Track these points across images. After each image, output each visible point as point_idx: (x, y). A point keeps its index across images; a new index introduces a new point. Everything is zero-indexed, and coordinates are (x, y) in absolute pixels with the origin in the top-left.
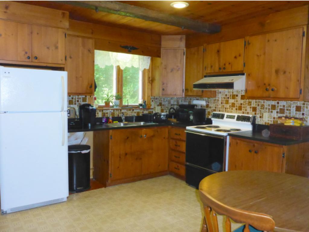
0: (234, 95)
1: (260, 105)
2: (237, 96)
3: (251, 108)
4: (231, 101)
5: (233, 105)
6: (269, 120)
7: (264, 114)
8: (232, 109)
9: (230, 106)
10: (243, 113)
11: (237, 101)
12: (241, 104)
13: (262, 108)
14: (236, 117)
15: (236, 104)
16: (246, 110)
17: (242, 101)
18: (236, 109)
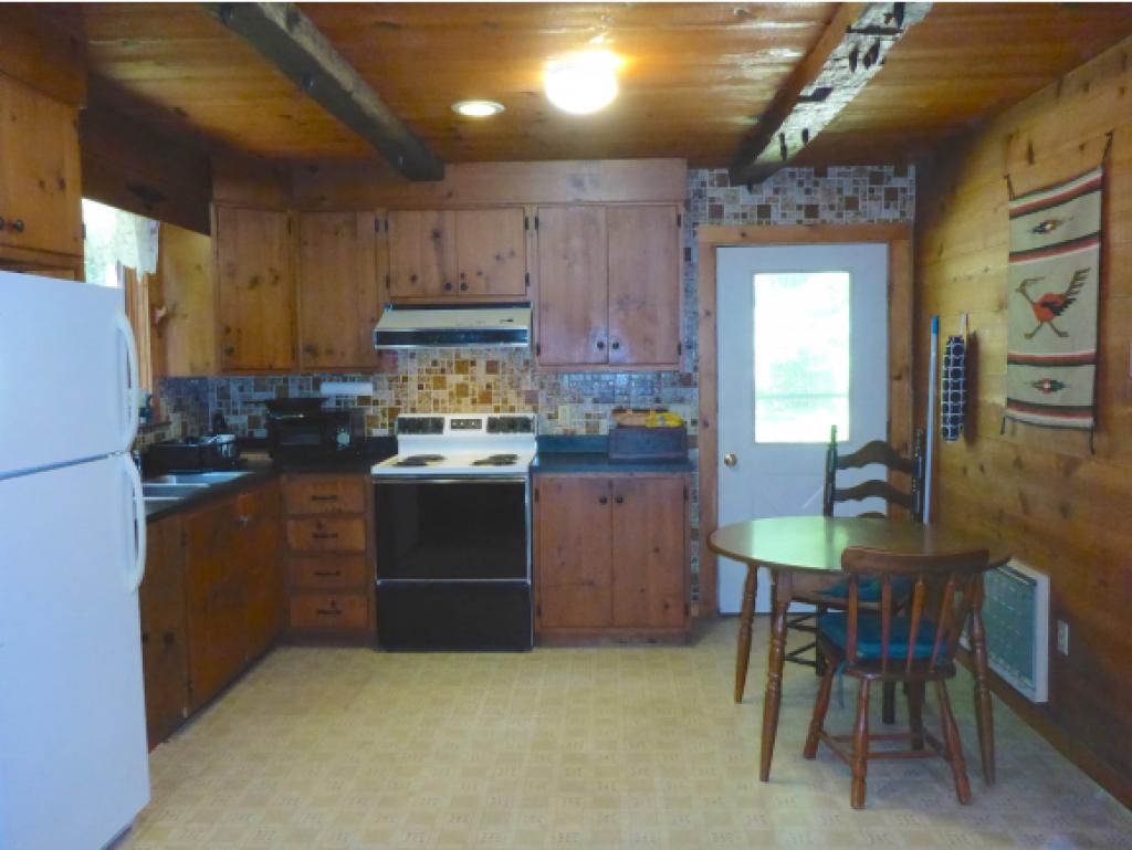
0: (464, 362)
1: (547, 385)
2: (473, 363)
3: (519, 394)
4: (454, 379)
5: (462, 390)
6: (575, 424)
7: (561, 408)
8: (459, 402)
9: (451, 394)
10: (497, 410)
11: (473, 379)
12: (488, 386)
13: (554, 391)
14: (484, 424)
15: (470, 387)
16: (505, 401)
17: (491, 378)
18: (474, 402)
